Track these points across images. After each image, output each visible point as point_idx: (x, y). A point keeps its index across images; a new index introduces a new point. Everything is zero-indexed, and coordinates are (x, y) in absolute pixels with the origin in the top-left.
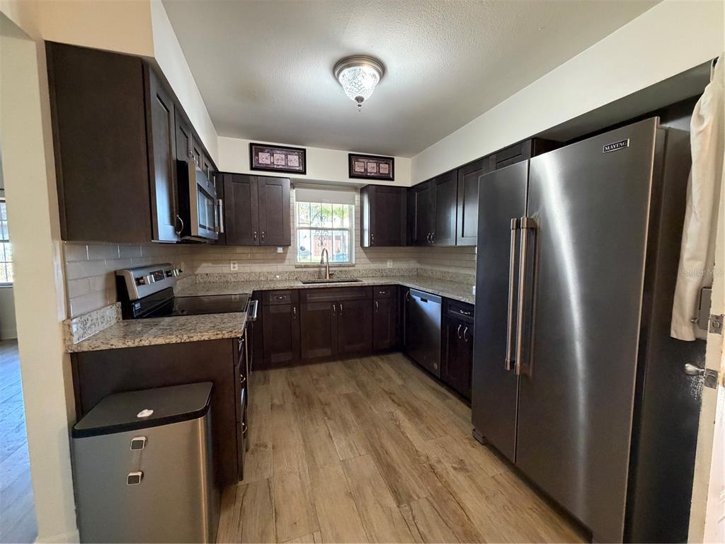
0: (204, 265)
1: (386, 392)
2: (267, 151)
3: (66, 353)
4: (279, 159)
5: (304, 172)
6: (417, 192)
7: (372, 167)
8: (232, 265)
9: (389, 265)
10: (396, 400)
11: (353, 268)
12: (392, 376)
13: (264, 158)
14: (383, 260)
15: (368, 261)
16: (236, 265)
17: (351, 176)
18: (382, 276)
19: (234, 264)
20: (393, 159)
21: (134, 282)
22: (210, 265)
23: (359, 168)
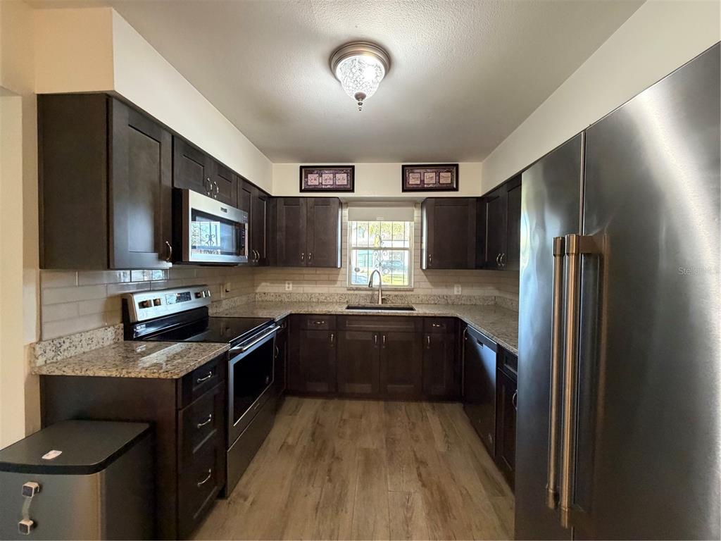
0: (263, 284)
1: (417, 459)
2: (316, 172)
3: (31, 375)
4: (327, 179)
5: (352, 191)
6: (488, 202)
7: (430, 178)
8: (287, 285)
9: (457, 291)
10: (424, 475)
11: (411, 293)
12: (435, 435)
13: (313, 180)
14: (448, 285)
15: (429, 285)
16: (291, 285)
17: (404, 190)
18: (447, 304)
19: (289, 284)
20: (457, 166)
21: (137, 306)
22: (268, 284)
23: (413, 180)
